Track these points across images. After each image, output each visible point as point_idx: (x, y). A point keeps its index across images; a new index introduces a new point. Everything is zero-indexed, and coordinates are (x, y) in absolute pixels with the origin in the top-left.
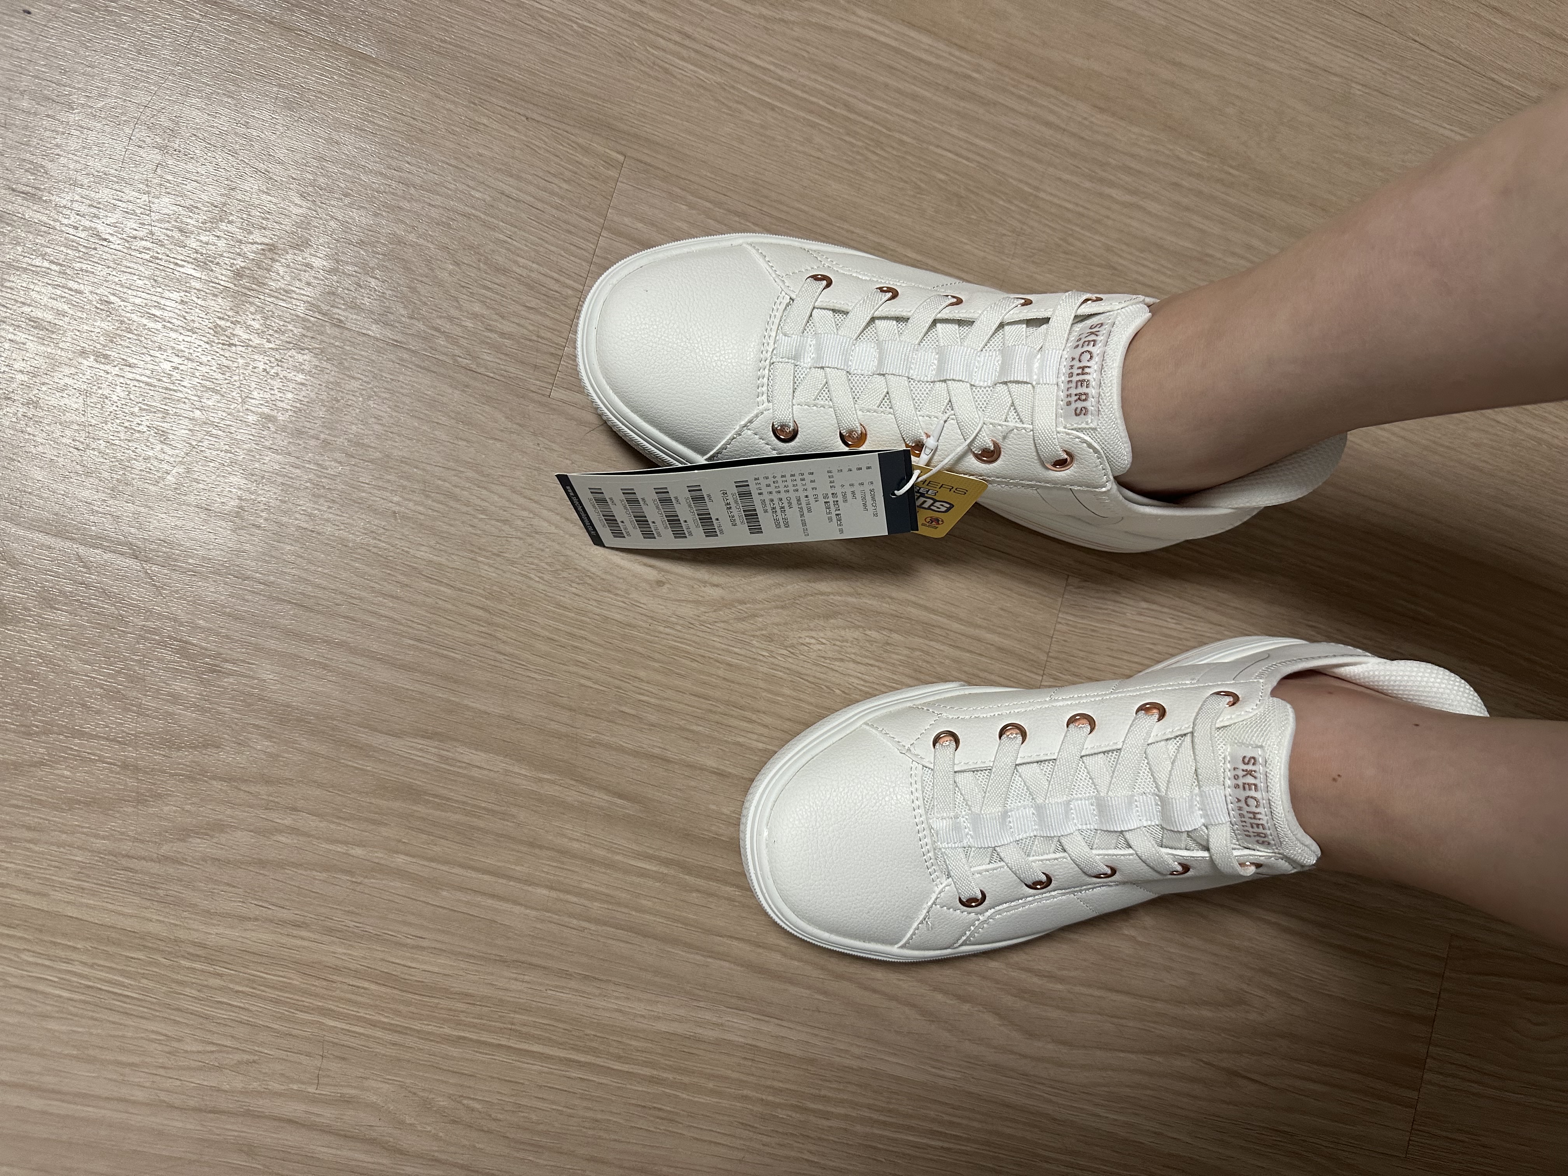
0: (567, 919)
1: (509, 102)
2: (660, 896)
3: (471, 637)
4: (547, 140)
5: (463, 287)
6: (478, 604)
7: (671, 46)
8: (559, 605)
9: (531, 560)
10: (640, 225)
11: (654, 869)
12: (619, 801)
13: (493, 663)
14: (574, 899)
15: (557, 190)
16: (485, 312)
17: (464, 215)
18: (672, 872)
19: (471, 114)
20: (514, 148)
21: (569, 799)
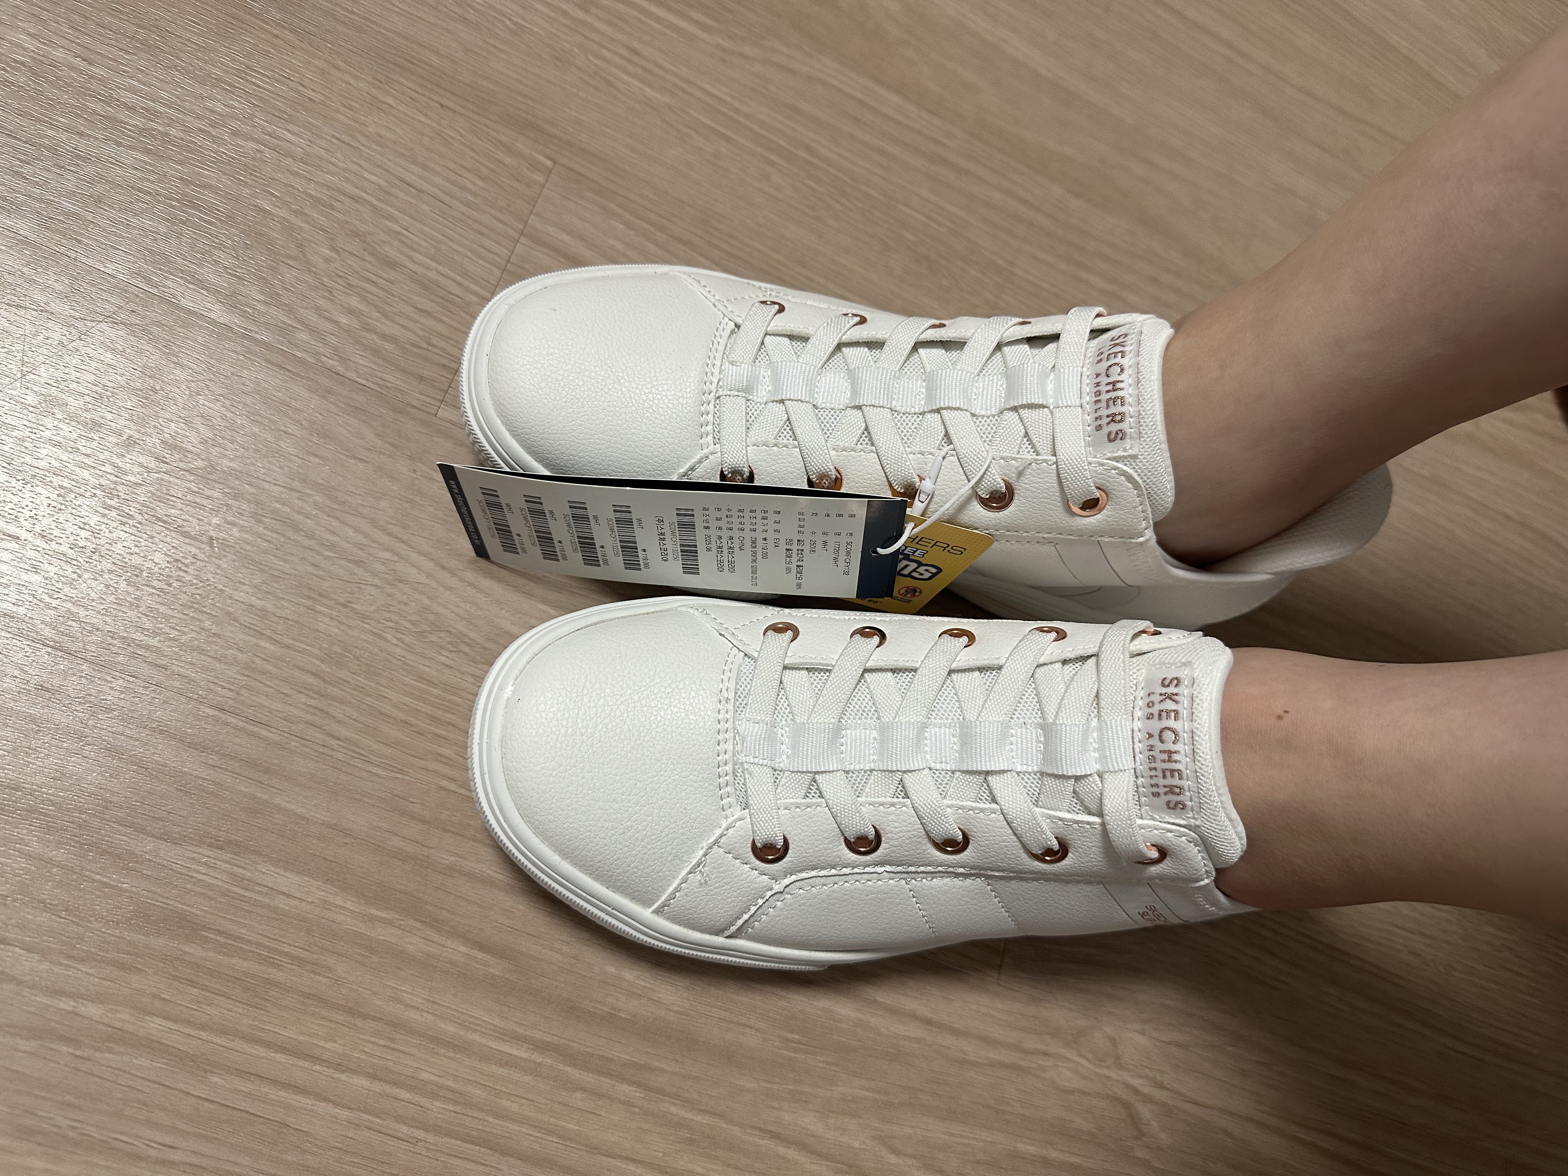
0: (393, 1125)
1: (422, 86)
2: (530, 1096)
3: (295, 711)
4: (463, 132)
5: (340, 277)
6: (309, 668)
7: (616, 59)
8: (421, 677)
9: (388, 615)
10: (566, 238)
11: (524, 1055)
12: (481, 955)
13: (321, 749)
14: (406, 1095)
15: (470, 186)
16: (363, 307)
17: (352, 197)
18: (548, 1061)
19: (373, 91)
20: (422, 134)
21: (410, 949)
